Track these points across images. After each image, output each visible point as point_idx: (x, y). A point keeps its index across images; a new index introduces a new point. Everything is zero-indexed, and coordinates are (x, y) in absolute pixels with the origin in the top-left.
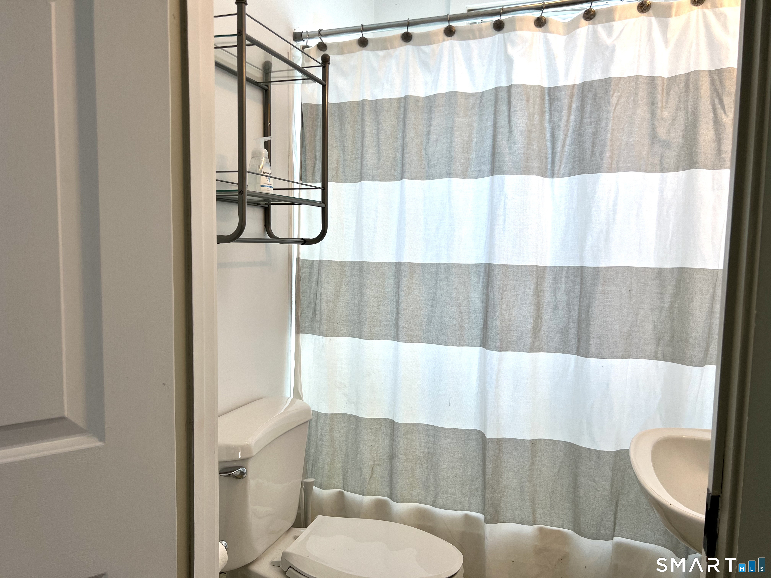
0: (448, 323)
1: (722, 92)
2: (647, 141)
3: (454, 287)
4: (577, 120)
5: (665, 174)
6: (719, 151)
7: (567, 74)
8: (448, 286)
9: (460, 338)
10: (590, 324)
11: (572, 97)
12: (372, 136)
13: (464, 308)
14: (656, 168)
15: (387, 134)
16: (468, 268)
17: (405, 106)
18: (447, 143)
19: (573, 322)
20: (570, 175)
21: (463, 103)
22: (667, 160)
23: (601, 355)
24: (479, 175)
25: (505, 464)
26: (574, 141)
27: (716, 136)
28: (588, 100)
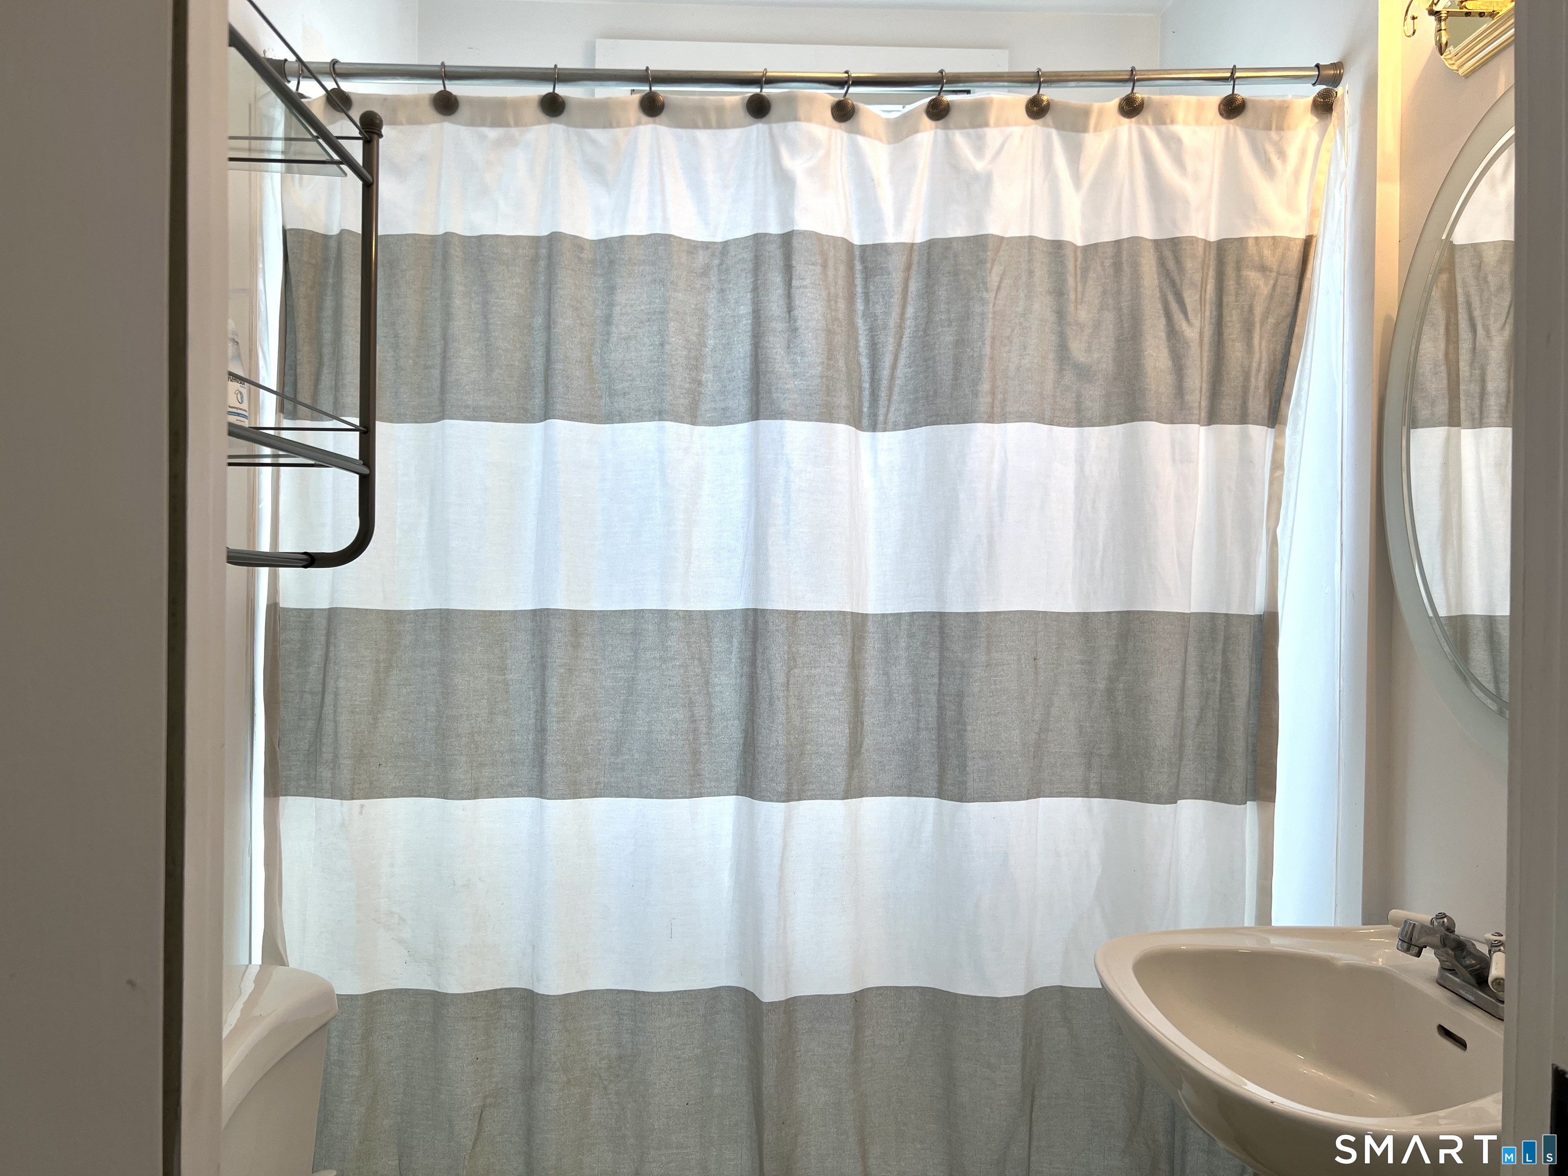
0: (665, 744)
1: (1182, 281)
2: (1051, 365)
3: (677, 664)
4: (919, 316)
5: (1087, 430)
6: (1180, 390)
7: (899, 221)
8: (663, 660)
9: (693, 778)
10: (965, 730)
11: (908, 268)
12: (470, 318)
13: (700, 711)
14: (1069, 418)
15: (508, 315)
16: (707, 620)
17: (550, 257)
18: (651, 345)
19: (927, 729)
20: (908, 426)
21: (683, 260)
22: (1088, 404)
23: (990, 793)
24: (724, 418)
25: (801, 1056)
26: (915, 357)
27: (1173, 361)
28: (940, 275)
